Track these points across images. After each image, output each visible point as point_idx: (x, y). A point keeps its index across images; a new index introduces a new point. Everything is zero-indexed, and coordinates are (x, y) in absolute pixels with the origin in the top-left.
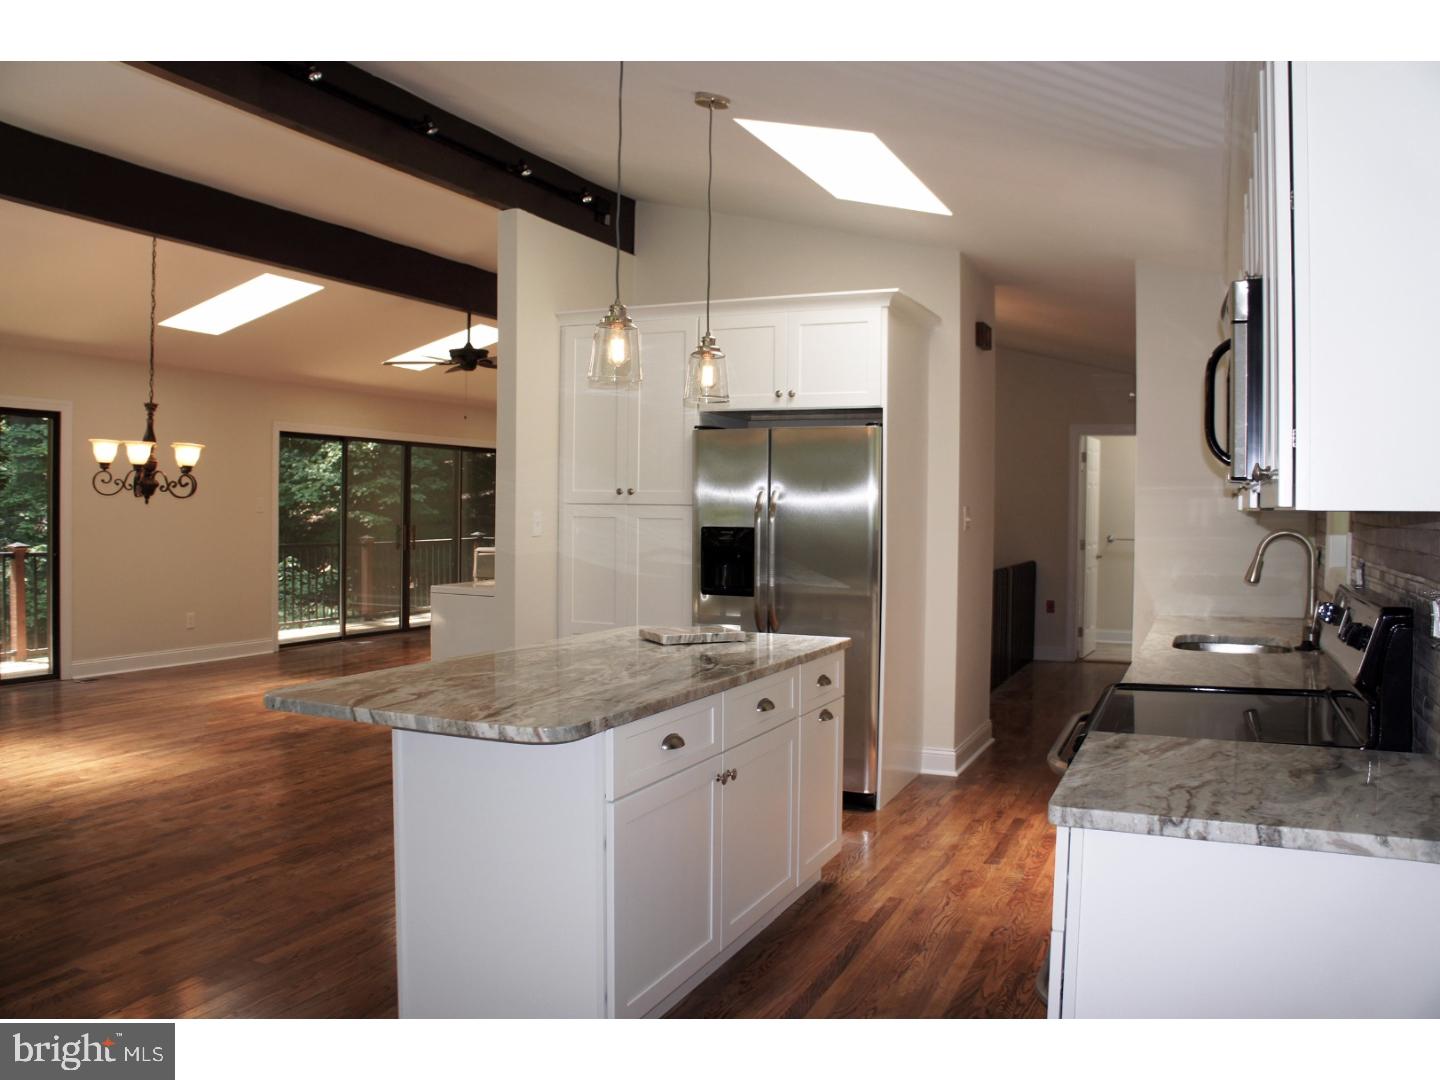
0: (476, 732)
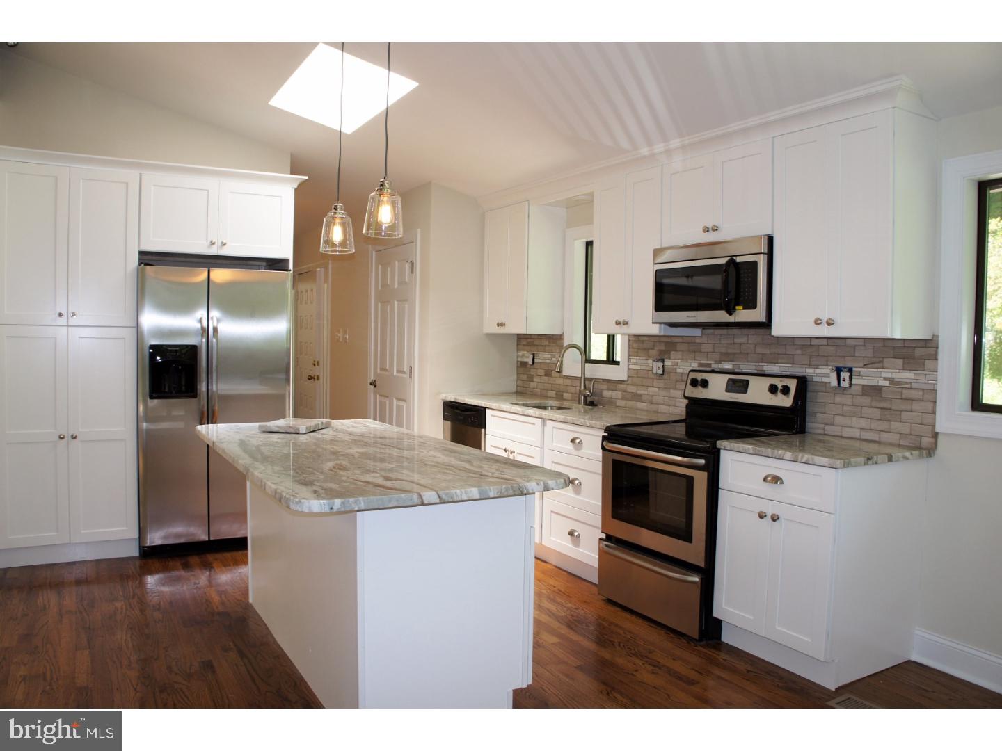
0: (527, 490)
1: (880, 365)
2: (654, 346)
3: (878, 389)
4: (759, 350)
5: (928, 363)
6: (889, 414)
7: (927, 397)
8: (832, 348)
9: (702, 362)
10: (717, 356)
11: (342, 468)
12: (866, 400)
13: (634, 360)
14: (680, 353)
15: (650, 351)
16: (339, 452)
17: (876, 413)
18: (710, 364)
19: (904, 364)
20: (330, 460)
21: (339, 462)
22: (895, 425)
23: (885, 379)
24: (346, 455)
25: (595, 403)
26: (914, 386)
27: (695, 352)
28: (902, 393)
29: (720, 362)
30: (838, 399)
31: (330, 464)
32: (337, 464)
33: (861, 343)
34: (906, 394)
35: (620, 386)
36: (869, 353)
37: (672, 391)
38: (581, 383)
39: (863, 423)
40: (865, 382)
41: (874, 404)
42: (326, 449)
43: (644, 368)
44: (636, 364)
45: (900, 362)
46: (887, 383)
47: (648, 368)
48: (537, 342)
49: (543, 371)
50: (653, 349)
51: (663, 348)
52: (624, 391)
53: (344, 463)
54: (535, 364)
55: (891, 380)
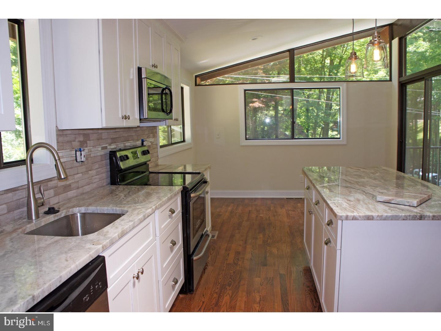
1: (149, 137)
2: (75, 138)
8: (141, 131)
9: (103, 146)
10: (110, 141)
11: (373, 173)
14: (92, 141)
15: (73, 143)
16: (373, 180)
18: (107, 146)
20: (378, 176)
21: (374, 175)
23: (150, 142)
24: (371, 178)
26: (154, 143)
31: (377, 174)
32: (375, 174)
35: (51, 184)
37: (90, 172)
42: (380, 181)
43: (69, 159)
44: (62, 157)
47: (72, 159)
51: (81, 139)
52: (56, 187)
53: (372, 175)
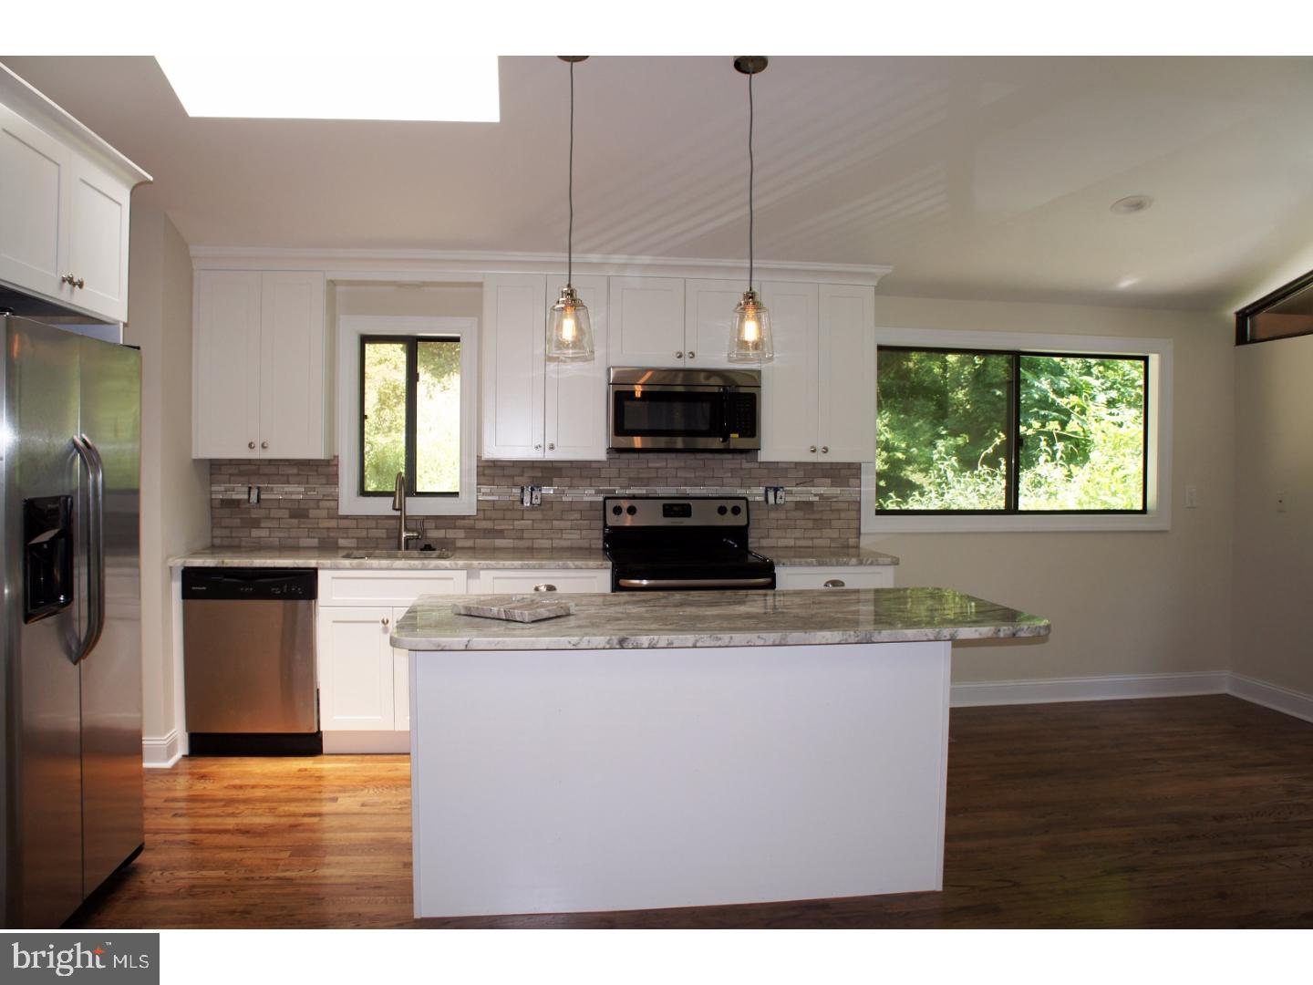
1: (811, 484)
2: (523, 472)
3: (811, 503)
4: (681, 474)
5: (853, 481)
6: (820, 524)
7: (852, 507)
8: (766, 471)
12: (799, 514)
13: (485, 489)
14: (567, 480)
15: (517, 478)
17: (810, 524)
19: (832, 482)
22: (827, 532)
23: (815, 495)
25: (433, 546)
26: (840, 499)
27: (591, 478)
28: (831, 506)
29: (629, 487)
30: (772, 515)
33: (793, 466)
34: (835, 506)
36: (801, 474)
38: (401, 523)
39: (798, 533)
40: (798, 499)
41: (807, 516)
43: (506, 499)
44: (492, 494)
45: (829, 481)
46: (817, 499)
47: (513, 499)
48: (265, 470)
49: (287, 511)
50: (522, 476)
51: (538, 474)
52: (470, 528)
54: (262, 502)
55: (821, 496)
